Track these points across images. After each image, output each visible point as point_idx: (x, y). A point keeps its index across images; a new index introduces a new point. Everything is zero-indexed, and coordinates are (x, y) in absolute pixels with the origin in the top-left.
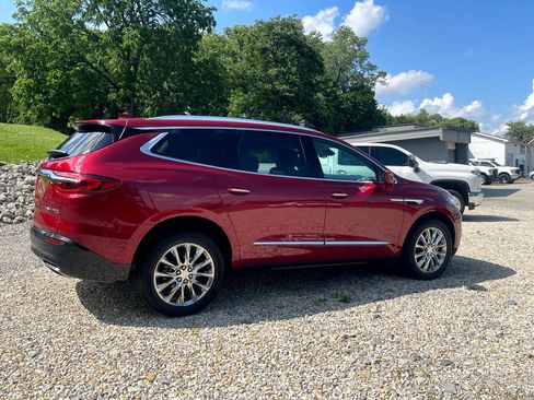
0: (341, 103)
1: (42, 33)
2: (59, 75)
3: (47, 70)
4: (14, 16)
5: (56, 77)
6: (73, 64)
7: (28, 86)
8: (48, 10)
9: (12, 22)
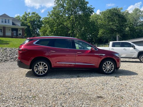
0: (136, 30)
1: (53, 18)
2: (56, 28)
3: (54, 27)
4: (48, 15)
5: (55, 29)
6: (60, 25)
7: (50, 31)
8: (54, 13)
9: (47, 17)
